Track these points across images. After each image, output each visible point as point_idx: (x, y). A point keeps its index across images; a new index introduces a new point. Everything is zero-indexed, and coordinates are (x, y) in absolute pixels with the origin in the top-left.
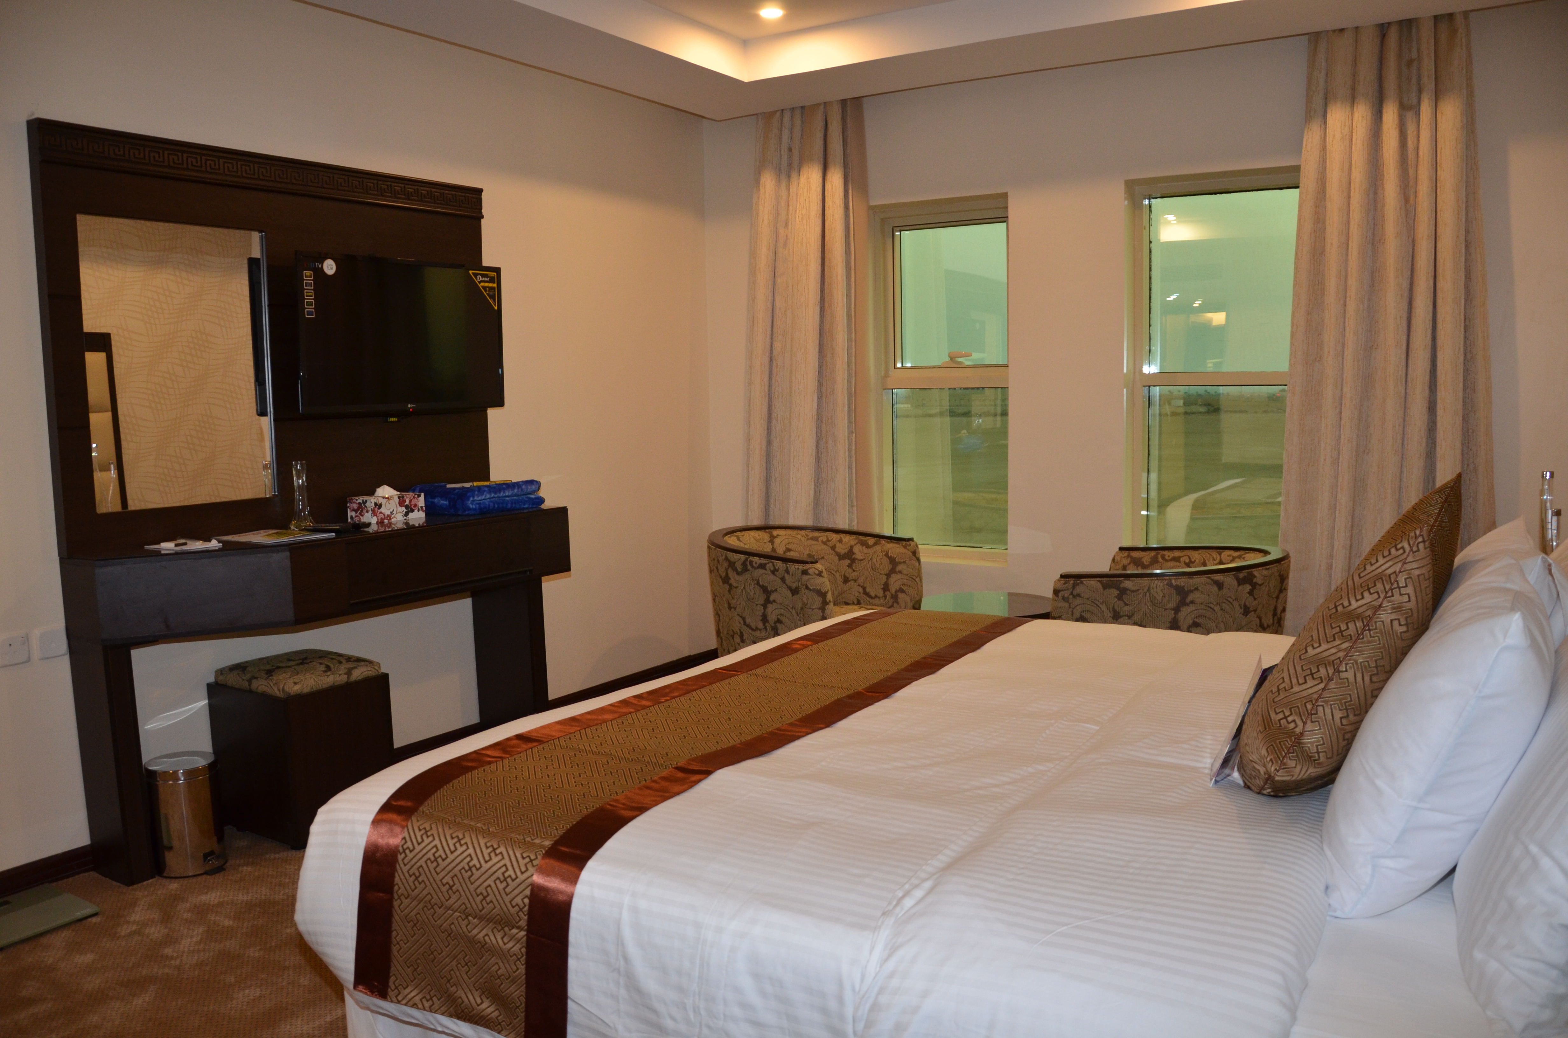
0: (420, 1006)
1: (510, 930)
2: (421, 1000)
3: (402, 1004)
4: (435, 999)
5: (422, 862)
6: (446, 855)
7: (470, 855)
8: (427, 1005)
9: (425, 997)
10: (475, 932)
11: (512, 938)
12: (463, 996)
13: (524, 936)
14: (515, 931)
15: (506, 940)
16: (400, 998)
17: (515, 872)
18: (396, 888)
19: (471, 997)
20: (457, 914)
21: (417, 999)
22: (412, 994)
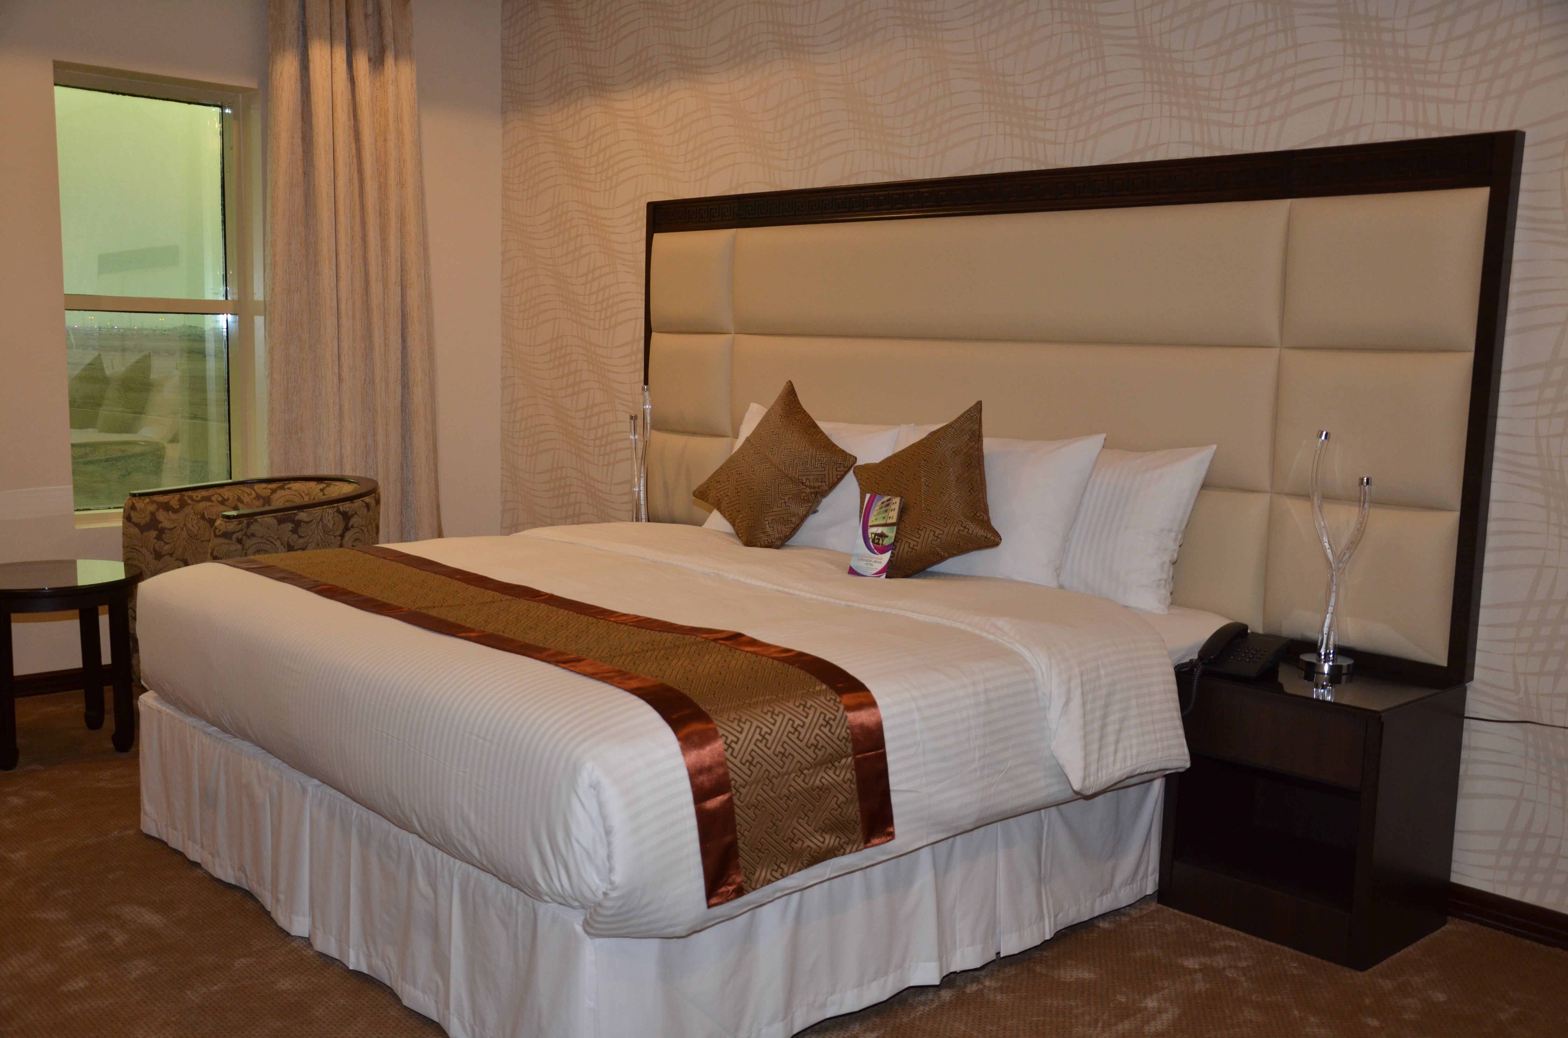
0: (773, 879)
1: (839, 762)
2: (771, 874)
3: (759, 888)
4: (782, 865)
5: (752, 746)
6: (770, 729)
7: (790, 719)
8: (777, 875)
9: (773, 870)
10: (811, 782)
11: (842, 768)
12: (811, 844)
13: (852, 761)
14: (844, 761)
15: (837, 773)
16: (753, 885)
17: (832, 713)
18: (733, 783)
19: (815, 841)
20: (793, 775)
21: (769, 876)
22: (763, 874)
